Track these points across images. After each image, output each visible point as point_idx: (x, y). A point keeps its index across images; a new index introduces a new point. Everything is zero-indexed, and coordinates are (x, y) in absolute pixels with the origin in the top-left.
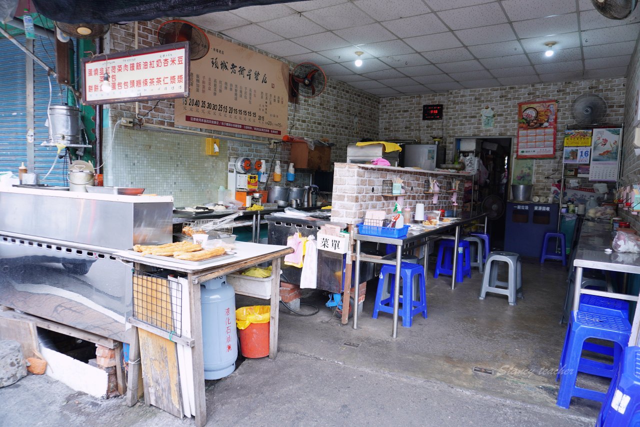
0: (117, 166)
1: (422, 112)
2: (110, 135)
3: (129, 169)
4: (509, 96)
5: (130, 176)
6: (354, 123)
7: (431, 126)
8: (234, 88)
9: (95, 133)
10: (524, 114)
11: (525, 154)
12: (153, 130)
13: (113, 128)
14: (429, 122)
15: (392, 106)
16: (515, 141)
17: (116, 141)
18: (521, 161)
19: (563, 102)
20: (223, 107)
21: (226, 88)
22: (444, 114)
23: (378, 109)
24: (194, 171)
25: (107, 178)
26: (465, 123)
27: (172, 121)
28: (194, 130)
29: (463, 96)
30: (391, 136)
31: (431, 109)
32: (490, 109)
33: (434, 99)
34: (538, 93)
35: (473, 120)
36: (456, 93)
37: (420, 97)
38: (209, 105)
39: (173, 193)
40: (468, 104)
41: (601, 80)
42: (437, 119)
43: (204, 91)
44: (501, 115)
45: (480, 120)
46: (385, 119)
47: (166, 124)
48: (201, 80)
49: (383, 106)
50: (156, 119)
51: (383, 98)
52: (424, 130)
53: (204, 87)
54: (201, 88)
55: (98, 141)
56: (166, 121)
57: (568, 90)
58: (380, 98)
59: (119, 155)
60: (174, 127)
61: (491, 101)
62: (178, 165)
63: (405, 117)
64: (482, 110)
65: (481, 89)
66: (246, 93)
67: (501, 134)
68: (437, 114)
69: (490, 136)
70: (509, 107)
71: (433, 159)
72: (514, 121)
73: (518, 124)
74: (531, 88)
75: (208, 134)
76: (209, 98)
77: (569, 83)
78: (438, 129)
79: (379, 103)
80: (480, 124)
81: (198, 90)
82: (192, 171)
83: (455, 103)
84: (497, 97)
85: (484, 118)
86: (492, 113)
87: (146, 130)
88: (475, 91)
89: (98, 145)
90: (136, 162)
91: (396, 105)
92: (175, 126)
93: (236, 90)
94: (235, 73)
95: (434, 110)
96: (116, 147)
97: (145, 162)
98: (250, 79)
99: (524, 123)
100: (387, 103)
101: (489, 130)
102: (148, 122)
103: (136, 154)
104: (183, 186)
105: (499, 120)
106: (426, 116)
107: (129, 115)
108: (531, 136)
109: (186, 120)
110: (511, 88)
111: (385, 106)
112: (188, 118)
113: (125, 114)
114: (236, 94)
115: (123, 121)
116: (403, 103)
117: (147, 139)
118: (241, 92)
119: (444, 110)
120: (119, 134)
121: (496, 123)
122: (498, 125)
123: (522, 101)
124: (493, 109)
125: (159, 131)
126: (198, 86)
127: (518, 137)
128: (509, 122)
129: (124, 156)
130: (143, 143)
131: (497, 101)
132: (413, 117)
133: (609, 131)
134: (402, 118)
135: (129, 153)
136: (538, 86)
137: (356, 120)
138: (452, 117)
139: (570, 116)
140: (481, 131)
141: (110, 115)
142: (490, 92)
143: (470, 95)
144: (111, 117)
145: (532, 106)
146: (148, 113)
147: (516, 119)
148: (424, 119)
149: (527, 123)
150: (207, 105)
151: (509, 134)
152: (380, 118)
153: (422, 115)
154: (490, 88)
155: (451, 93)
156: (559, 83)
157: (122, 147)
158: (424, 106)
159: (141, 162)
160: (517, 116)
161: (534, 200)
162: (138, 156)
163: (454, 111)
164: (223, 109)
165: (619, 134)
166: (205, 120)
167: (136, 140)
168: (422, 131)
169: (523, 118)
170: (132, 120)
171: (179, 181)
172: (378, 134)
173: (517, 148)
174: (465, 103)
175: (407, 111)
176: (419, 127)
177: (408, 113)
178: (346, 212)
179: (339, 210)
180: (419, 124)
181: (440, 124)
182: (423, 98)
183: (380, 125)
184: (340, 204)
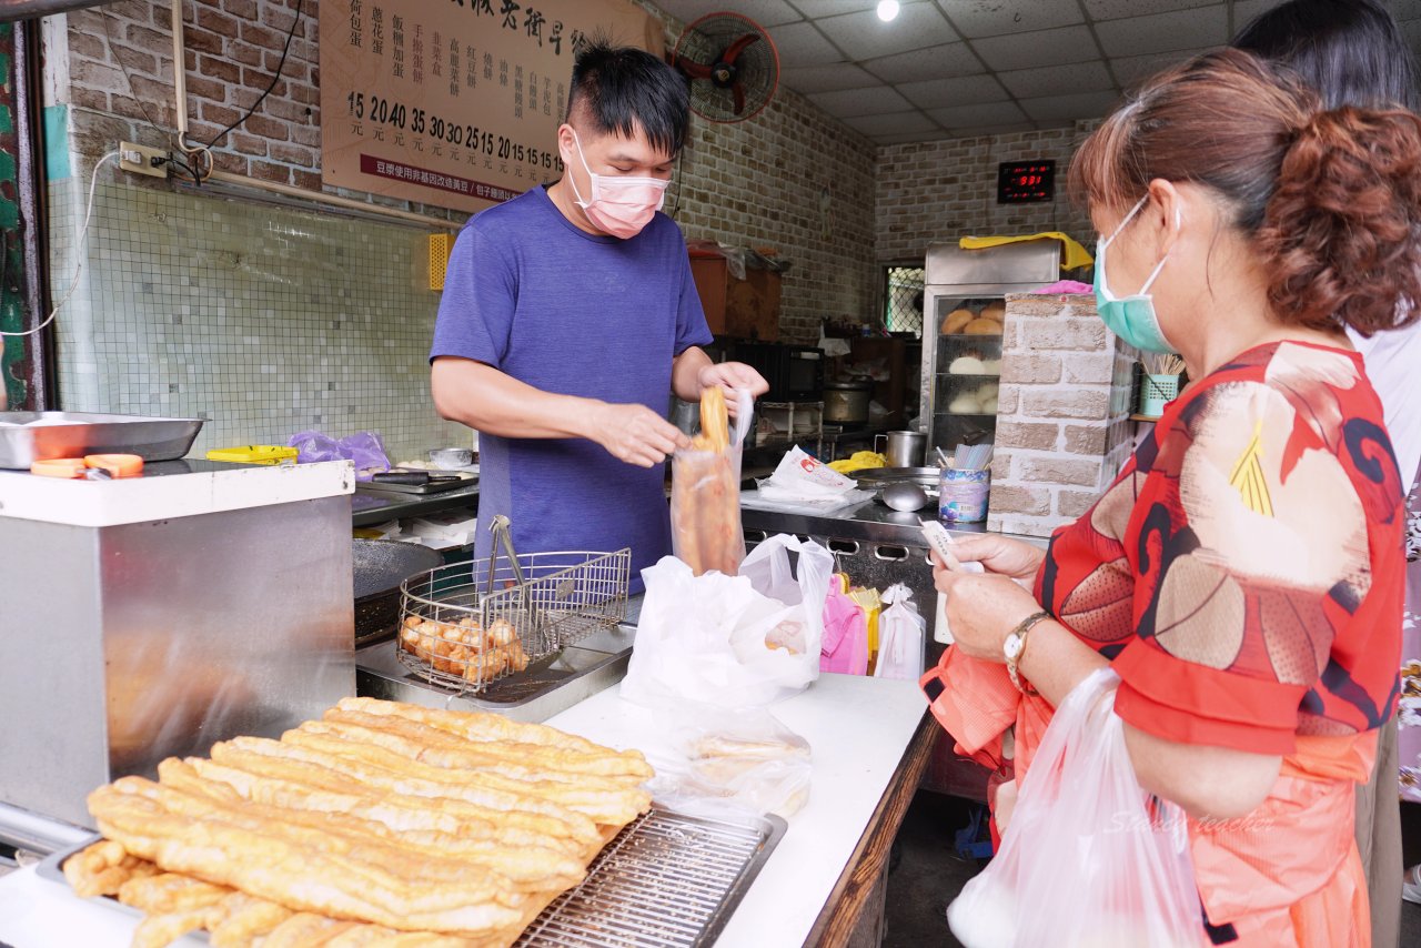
0: (110, 327)
1: (996, 181)
2: (77, 208)
3: (161, 339)
5: (164, 361)
6: (822, 210)
7: (1021, 221)
8: (511, 76)
9: (17, 200)
12: (245, 198)
13: (85, 181)
14: (1016, 208)
15: (912, 167)
17: (104, 233)
20: (479, 135)
21: (488, 74)
22: (1058, 186)
23: (873, 175)
24: (392, 343)
25: (72, 372)
27: (314, 170)
28: (390, 206)
30: (910, 247)
31: (1021, 175)
33: (1029, 146)
37: (990, 141)
38: (438, 123)
39: (324, 419)
42: (1038, 200)
43: (418, 77)
46: (891, 203)
47: (292, 178)
48: (408, 34)
49: (885, 168)
50: (255, 158)
51: (885, 145)
53: (418, 62)
54: (408, 66)
55: (30, 232)
56: (292, 167)
59: (118, 286)
60: (319, 190)
62: (338, 325)
63: (949, 198)
66: (547, 96)
68: (1038, 188)
75: (434, 220)
76: (435, 99)
79: (875, 159)
81: (398, 72)
82: (386, 343)
87: (219, 194)
89: (31, 246)
90: (185, 310)
91: (922, 166)
92: (324, 188)
93: (519, 85)
94: (514, 27)
95: (1028, 175)
96: (105, 254)
97: (221, 312)
98: (558, 52)
100: (897, 160)
102: (225, 169)
103: (185, 281)
104: (358, 394)
106: (1009, 193)
107: (151, 134)
109: (363, 170)
111: (892, 168)
112: (369, 165)
113: (133, 132)
114: (518, 98)
115: (127, 154)
116: (939, 159)
117: (225, 228)
118: (533, 90)
119: (1056, 176)
120: (112, 203)
125: (269, 201)
126: (398, 55)
129: (138, 287)
130: (210, 244)
132: (970, 197)
134: (939, 199)
135: (157, 279)
137: (826, 202)
141: (70, 128)
144: (77, 135)
146: (225, 133)
148: (1002, 199)
150: (429, 125)
152: (878, 200)
153: (994, 191)
155: (1082, 129)
157: (126, 256)
158: (1003, 166)
159: (203, 311)
162: (194, 291)
164: (481, 142)
166: (425, 175)
167: (182, 232)
170: (162, 154)
171: (345, 378)
172: (872, 244)
175: (952, 181)
176: (988, 223)
177: (955, 185)
178: (1062, 493)
179: (1024, 484)
180: (986, 213)
181: (1047, 215)
182: (998, 144)
183: (879, 218)
184: (1033, 460)
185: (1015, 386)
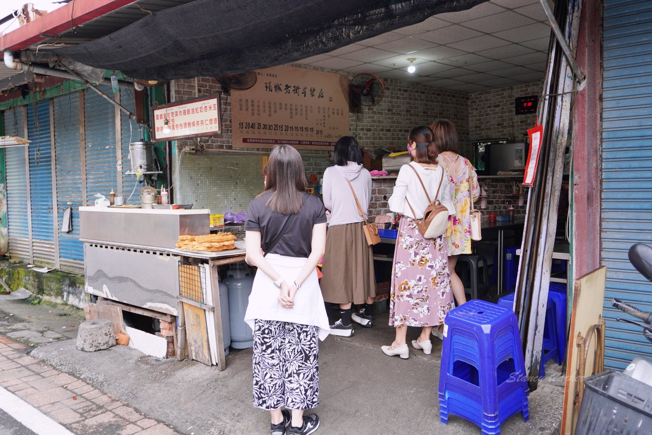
0: (183, 188)
1: (515, 105)
2: (177, 162)
3: (194, 189)
5: (195, 194)
7: (524, 122)
8: (289, 107)
9: (166, 161)
12: (213, 154)
13: (179, 156)
14: (523, 116)
15: (482, 101)
17: (182, 166)
20: (278, 126)
21: (281, 108)
23: (467, 105)
24: (252, 187)
25: (176, 198)
27: (230, 144)
28: (251, 150)
30: (482, 135)
31: (525, 102)
33: (527, 90)
37: (512, 89)
38: (265, 126)
39: (233, 208)
42: (531, 112)
43: (259, 114)
46: (475, 116)
47: (225, 147)
48: (256, 104)
49: (472, 102)
50: (215, 144)
51: (472, 93)
52: (517, 126)
53: (259, 110)
54: (256, 112)
55: (168, 168)
56: (225, 144)
59: (185, 178)
62: (237, 183)
63: (497, 113)
66: (301, 110)
68: (531, 107)
71: (521, 159)
75: (264, 152)
76: (265, 119)
79: (467, 99)
81: (253, 114)
82: (250, 187)
87: (207, 154)
89: (168, 170)
90: (199, 182)
91: (486, 100)
92: (233, 148)
93: (291, 109)
94: (289, 93)
95: (527, 102)
96: (183, 171)
97: (208, 182)
98: (305, 96)
100: (476, 98)
102: (209, 148)
103: (199, 175)
104: (242, 201)
106: (519, 110)
107: (192, 143)
109: (243, 142)
111: (475, 102)
112: (245, 140)
113: (189, 143)
114: (291, 113)
115: (187, 149)
116: (493, 98)
117: (208, 162)
118: (296, 109)
119: (538, 102)
120: (184, 160)
125: (219, 154)
126: (253, 110)
129: (189, 178)
130: (205, 166)
132: (505, 112)
134: (493, 114)
135: (193, 176)
141: (176, 145)
144: (178, 146)
146: (208, 140)
148: (517, 113)
150: (262, 126)
152: (470, 115)
153: (514, 110)
157: (187, 171)
158: (517, 99)
159: (203, 182)
162: (201, 178)
164: (279, 128)
166: (261, 140)
167: (199, 164)
170: (194, 147)
171: (239, 197)
172: (468, 134)
175: (498, 106)
176: (513, 123)
177: (499, 108)
180: (512, 119)
182: (515, 90)
183: (470, 123)
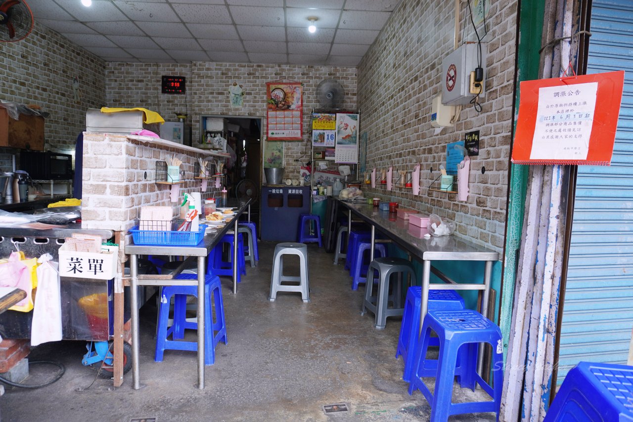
1: (161, 83)
4: (257, 74)
6: (74, 89)
7: (173, 101)
10: (273, 94)
11: (275, 136)
14: (170, 96)
15: (122, 73)
16: (264, 122)
18: (270, 144)
19: (307, 86)
22: (187, 88)
23: (104, 75)
26: (212, 99)
29: (208, 69)
31: (172, 82)
32: (238, 86)
33: (174, 70)
34: (284, 74)
35: (220, 97)
36: (200, 65)
37: (158, 66)
40: (214, 79)
41: (338, 68)
42: (179, 93)
44: (249, 94)
45: (228, 97)
46: (113, 88)
49: (110, 72)
51: (109, 62)
52: (164, 105)
57: (311, 74)
58: (106, 61)
61: (239, 78)
63: (140, 89)
64: (230, 86)
65: (228, 64)
67: (250, 114)
68: (179, 88)
69: (239, 115)
70: (258, 86)
71: (180, 138)
72: (263, 101)
73: (267, 105)
74: (277, 67)
77: (312, 67)
78: (181, 105)
79: (104, 67)
80: (229, 102)
83: (199, 76)
84: (244, 74)
85: (232, 96)
86: (240, 91)
88: (221, 65)
91: (128, 73)
95: (174, 82)
99: (273, 104)
100: (115, 69)
101: (237, 110)
105: (247, 99)
106: (166, 89)
108: (280, 117)
110: (259, 66)
111: (113, 72)
116: (135, 71)
119: (186, 84)
121: (244, 101)
122: (247, 104)
123: (269, 80)
124: (241, 86)
127: (267, 118)
128: (258, 102)
131: (244, 78)
132: (150, 89)
133: (349, 116)
134: (136, 88)
136: (284, 67)
137: (76, 85)
138: (198, 92)
139: (313, 100)
140: (229, 110)
142: (237, 67)
143: (216, 69)
145: (280, 86)
147: (265, 99)
148: (164, 92)
149: (275, 104)
151: (258, 114)
152: (107, 87)
153: (160, 88)
154: (237, 64)
155: (195, 65)
156: (303, 66)
158: (163, 77)
160: (265, 96)
161: (287, 183)
163: (198, 85)
165: (357, 120)
168: (161, 107)
169: (272, 99)
173: (267, 130)
174: (211, 77)
175: (141, 81)
176: (158, 101)
177: (143, 83)
178: (110, 212)
179: (95, 209)
180: (157, 97)
181: (183, 100)
182: (161, 67)
183: (108, 95)
184: (98, 199)
185: (89, 169)
